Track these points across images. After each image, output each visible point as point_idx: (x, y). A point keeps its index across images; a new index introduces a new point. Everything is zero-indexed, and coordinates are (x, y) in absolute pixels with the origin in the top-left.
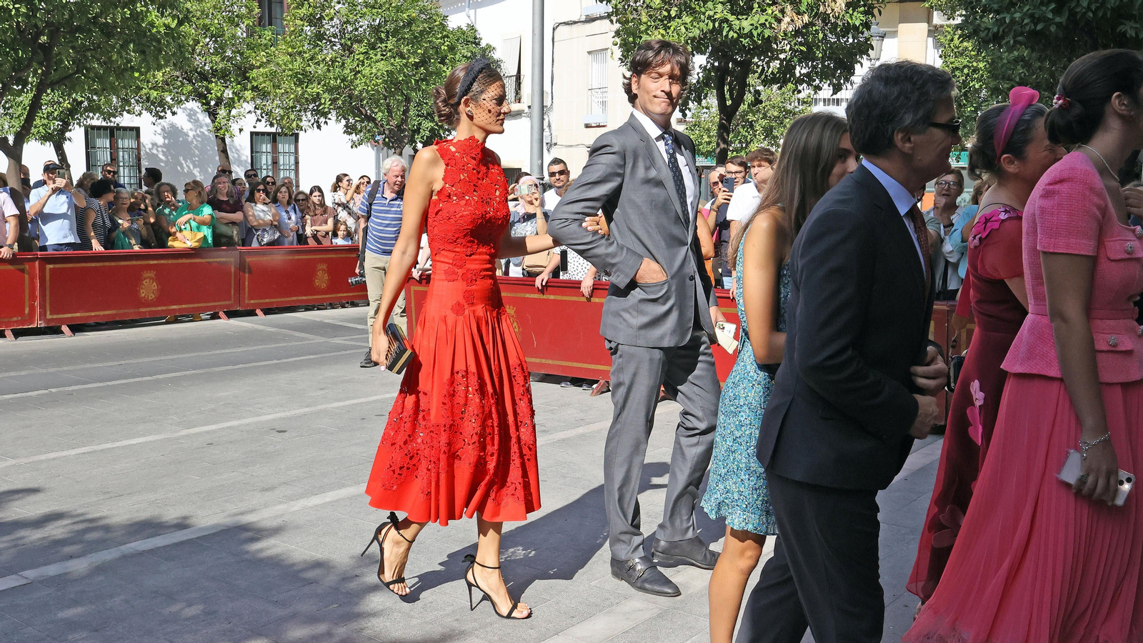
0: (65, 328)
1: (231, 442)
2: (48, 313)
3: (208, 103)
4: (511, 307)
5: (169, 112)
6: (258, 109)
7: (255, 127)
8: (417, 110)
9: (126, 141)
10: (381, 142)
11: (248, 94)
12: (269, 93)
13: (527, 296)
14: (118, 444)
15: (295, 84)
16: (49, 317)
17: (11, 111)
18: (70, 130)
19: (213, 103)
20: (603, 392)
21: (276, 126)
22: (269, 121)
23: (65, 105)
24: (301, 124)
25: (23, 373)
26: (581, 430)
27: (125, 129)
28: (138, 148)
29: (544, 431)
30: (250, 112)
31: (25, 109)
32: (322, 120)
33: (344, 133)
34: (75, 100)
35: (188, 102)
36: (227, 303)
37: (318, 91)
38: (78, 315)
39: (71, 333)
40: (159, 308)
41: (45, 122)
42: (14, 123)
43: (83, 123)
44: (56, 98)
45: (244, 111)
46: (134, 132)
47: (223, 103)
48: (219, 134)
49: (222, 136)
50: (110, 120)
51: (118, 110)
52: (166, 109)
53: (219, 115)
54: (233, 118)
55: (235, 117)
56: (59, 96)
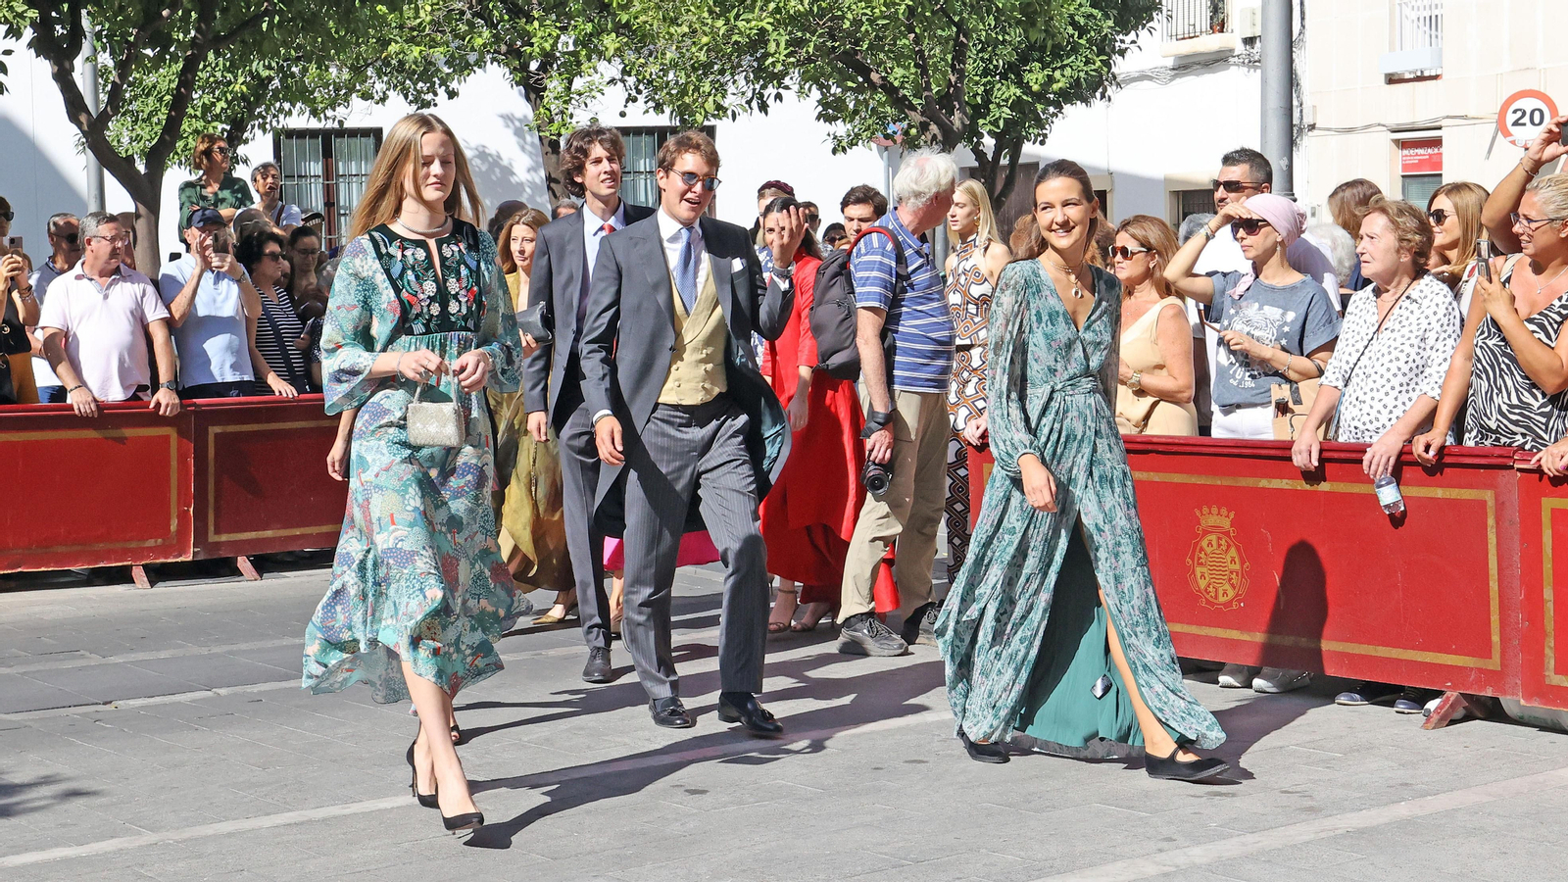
0: (243, 563)
2: (211, 528)
3: (525, 67)
4: (1224, 511)
5: (441, 91)
6: (630, 76)
7: (623, 115)
8: (982, 59)
9: (353, 163)
10: (899, 138)
11: (610, 42)
12: (654, 38)
13: (1264, 483)
15: (711, 12)
16: (212, 538)
17: (134, 106)
18: (246, 142)
19: (534, 66)
20: (1453, 722)
21: (667, 110)
22: (653, 99)
23: (237, 87)
24: (726, 103)
25: (163, 655)
26: (1402, 810)
27: (354, 133)
29: (1311, 809)
30: (612, 81)
31: (161, 100)
32: (771, 91)
33: (818, 118)
34: (256, 76)
35: (480, 67)
37: (761, 24)
38: (269, 533)
39: (255, 574)
41: (200, 124)
42: (139, 132)
43: (271, 125)
44: (218, 74)
45: (601, 81)
46: (372, 140)
47: (555, 66)
48: (548, 134)
49: (554, 138)
50: (325, 115)
51: (342, 92)
52: (437, 86)
53: (547, 92)
54: (578, 97)
55: (580, 95)
56: (226, 69)
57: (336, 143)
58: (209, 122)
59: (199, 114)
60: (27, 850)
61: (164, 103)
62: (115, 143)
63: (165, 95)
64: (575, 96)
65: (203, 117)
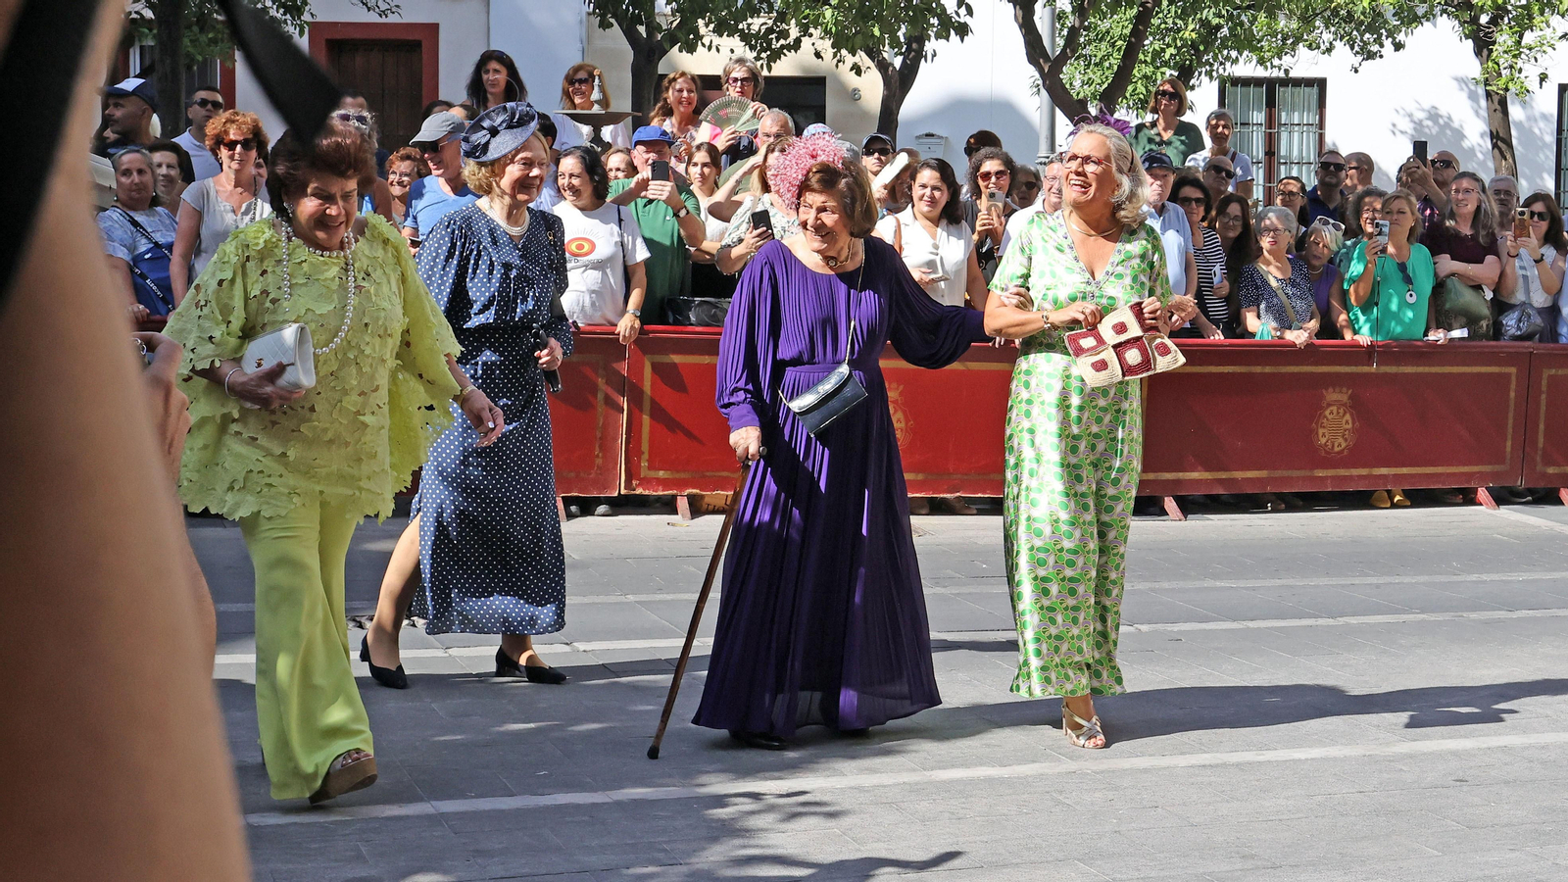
0: (1170, 504)
1: (1507, 783)
3: (1475, 20)
5: (1388, 43)
9: (1296, 114)
14: (1269, 756)
17: (1088, 51)
18: (1192, 88)
19: (1484, 19)
23: (1187, 33)
27: (1298, 83)
28: (1321, 125)
31: (1113, 45)
34: (1205, 23)
35: (1428, 20)
36: (1497, 468)
38: (1196, 475)
39: (1181, 514)
40: (1355, 472)
41: (1149, 70)
42: (1091, 75)
43: (1218, 72)
44: (1170, 21)
45: (1553, 35)
46: (1315, 90)
47: (1506, 19)
48: (1495, 88)
49: (1502, 92)
50: (1272, 63)
51: (1289, 42)
52: (1384, 38)
53: (1496, 46)
54: (1528, 52)
55: (1530, 49)
56: (1177, 16)
57: (1280, 91)
58: (1158, 68)
59: (1148, 59)
60: (953, 766)
61: (1116, 48)
62: (1068, 86)
63: (1116, 41)
64: (1525, 50)
65: (1153, 60)
